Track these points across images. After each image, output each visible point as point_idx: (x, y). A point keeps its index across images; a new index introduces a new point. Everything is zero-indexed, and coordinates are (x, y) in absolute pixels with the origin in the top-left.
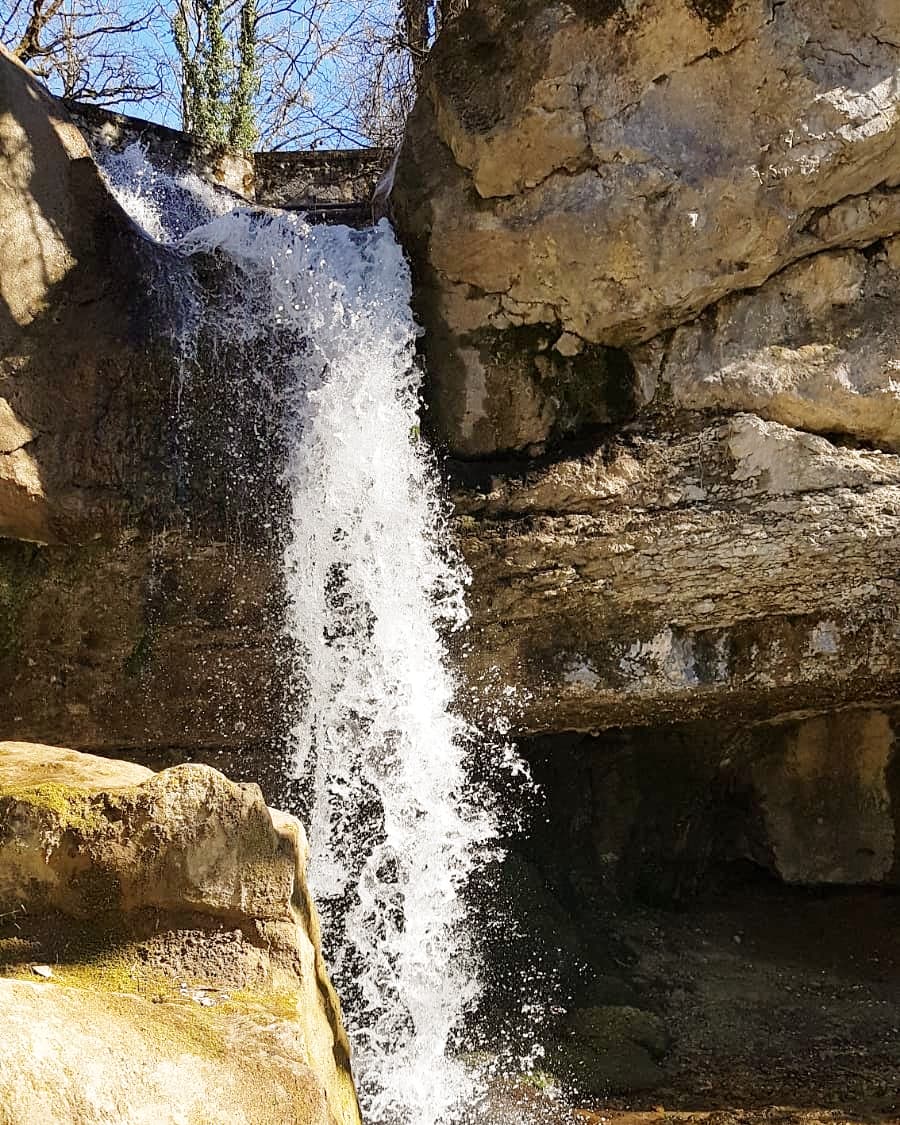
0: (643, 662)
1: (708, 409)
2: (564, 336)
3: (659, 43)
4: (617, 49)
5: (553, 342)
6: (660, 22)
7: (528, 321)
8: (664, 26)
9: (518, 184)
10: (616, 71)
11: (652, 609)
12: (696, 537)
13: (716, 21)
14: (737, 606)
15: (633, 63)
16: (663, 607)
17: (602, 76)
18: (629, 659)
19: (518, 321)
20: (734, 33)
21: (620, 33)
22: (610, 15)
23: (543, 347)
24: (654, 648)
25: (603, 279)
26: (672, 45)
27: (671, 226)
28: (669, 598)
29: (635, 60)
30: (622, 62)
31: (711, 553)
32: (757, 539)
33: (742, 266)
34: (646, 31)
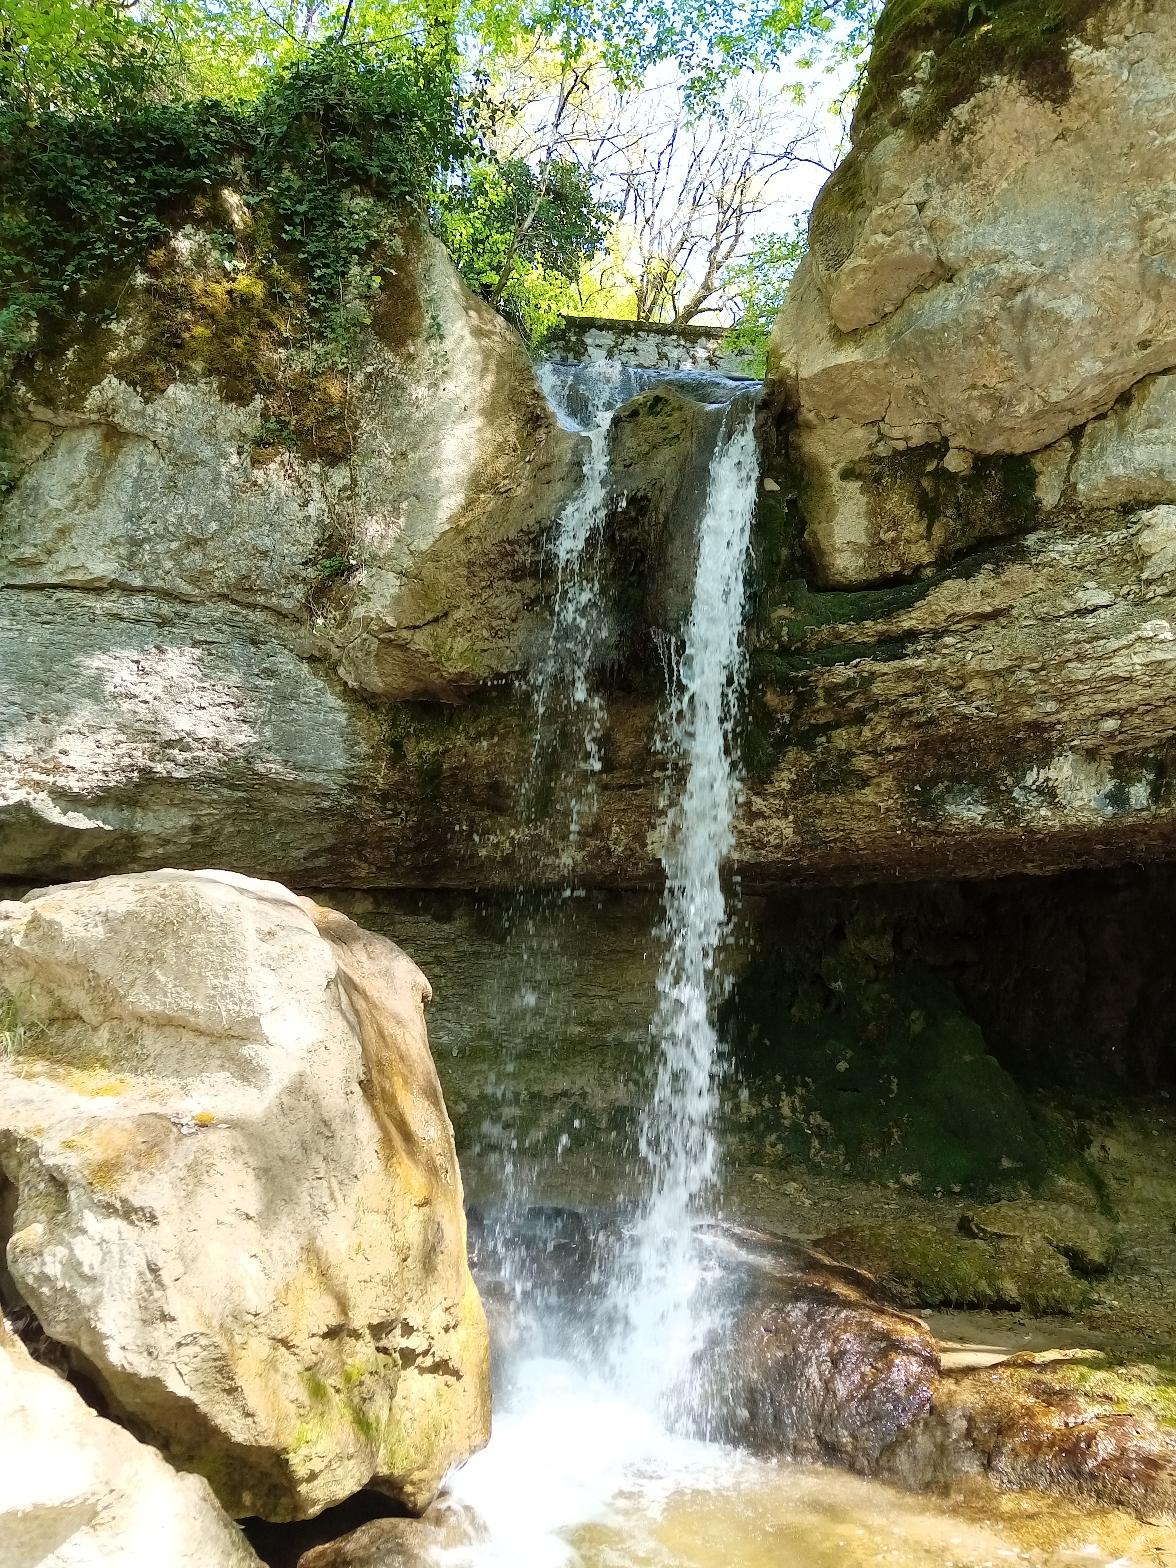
0: (1040, 791)
1: (1124, 505)
2: (951, 452)
3: (1003, 139)
4: (956, 157)
5: (941, 459)
6: (998, 119)
7: (913, 443)
8: (1003, 122)
9: (875, 311)
10: (961, 179)
11: (1046, 730)
12: (1088, 646)
13: (1060, 100)
14: (1154, 720)
15: (979, 167)
16: (1059, 727)
17: (946, 187)
18: (1024, 788)
19: (901, 446)
20: (1082, 107)
21: (957, 141)
22: (940, 127)
23: (930, 468)
24: (1052, 774)
25: (974, 387)
26: (1018, 138)
27: (1037, 319)
28: (1064, 716)
29: (980, 162)
30: (966, 169)
31: (1108, 662)
32: (1161, 642)
33: (1144, 345)
34: (985, 130)
